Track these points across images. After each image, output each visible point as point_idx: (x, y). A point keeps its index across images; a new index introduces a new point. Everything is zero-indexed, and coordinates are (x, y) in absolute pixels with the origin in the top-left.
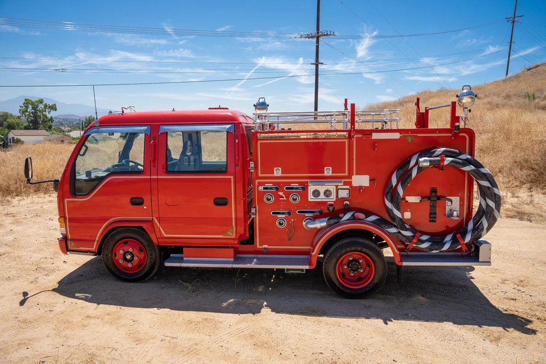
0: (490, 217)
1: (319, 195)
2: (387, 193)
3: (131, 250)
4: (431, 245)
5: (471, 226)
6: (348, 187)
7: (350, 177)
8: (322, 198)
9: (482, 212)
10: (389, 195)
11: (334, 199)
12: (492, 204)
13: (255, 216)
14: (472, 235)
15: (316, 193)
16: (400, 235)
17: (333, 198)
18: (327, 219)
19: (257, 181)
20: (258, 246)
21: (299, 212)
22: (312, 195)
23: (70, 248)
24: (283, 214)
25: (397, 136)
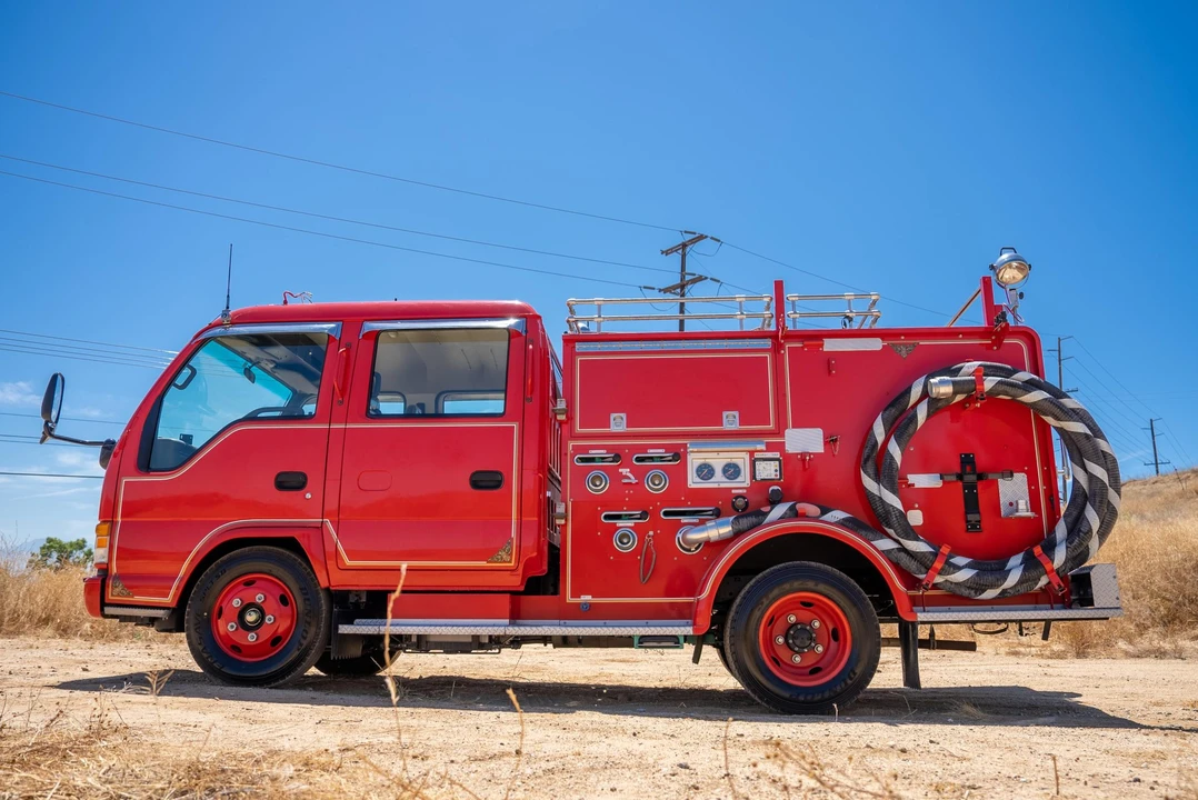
0: (1101, 502)
1: (713, 475)
2: (866, 460)
3: (259, 598)
4: (977, 574)
5: (1061, 530)
6: (777, 455)
7: (779, 432)
8: (719, 481)
9: (1080, 498)
10: (870, 464)
11: (747, 483)
12: (1099, 472)
13: (563, 522)
14: (1067, 547)
15: (706, 471)
16: (903, 554)
17: (743, 482)
18: (731, 518)
19: (571, 444)
20: (569, 599)
21: (666, 514)
22: (695, 475)
23: (110, 597)
24: (630, 517)
25: (876, 345)
